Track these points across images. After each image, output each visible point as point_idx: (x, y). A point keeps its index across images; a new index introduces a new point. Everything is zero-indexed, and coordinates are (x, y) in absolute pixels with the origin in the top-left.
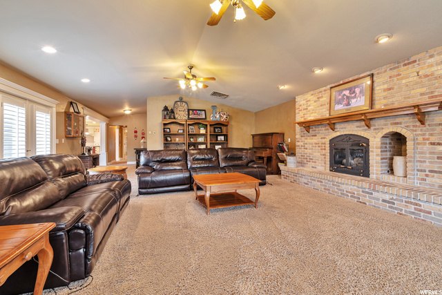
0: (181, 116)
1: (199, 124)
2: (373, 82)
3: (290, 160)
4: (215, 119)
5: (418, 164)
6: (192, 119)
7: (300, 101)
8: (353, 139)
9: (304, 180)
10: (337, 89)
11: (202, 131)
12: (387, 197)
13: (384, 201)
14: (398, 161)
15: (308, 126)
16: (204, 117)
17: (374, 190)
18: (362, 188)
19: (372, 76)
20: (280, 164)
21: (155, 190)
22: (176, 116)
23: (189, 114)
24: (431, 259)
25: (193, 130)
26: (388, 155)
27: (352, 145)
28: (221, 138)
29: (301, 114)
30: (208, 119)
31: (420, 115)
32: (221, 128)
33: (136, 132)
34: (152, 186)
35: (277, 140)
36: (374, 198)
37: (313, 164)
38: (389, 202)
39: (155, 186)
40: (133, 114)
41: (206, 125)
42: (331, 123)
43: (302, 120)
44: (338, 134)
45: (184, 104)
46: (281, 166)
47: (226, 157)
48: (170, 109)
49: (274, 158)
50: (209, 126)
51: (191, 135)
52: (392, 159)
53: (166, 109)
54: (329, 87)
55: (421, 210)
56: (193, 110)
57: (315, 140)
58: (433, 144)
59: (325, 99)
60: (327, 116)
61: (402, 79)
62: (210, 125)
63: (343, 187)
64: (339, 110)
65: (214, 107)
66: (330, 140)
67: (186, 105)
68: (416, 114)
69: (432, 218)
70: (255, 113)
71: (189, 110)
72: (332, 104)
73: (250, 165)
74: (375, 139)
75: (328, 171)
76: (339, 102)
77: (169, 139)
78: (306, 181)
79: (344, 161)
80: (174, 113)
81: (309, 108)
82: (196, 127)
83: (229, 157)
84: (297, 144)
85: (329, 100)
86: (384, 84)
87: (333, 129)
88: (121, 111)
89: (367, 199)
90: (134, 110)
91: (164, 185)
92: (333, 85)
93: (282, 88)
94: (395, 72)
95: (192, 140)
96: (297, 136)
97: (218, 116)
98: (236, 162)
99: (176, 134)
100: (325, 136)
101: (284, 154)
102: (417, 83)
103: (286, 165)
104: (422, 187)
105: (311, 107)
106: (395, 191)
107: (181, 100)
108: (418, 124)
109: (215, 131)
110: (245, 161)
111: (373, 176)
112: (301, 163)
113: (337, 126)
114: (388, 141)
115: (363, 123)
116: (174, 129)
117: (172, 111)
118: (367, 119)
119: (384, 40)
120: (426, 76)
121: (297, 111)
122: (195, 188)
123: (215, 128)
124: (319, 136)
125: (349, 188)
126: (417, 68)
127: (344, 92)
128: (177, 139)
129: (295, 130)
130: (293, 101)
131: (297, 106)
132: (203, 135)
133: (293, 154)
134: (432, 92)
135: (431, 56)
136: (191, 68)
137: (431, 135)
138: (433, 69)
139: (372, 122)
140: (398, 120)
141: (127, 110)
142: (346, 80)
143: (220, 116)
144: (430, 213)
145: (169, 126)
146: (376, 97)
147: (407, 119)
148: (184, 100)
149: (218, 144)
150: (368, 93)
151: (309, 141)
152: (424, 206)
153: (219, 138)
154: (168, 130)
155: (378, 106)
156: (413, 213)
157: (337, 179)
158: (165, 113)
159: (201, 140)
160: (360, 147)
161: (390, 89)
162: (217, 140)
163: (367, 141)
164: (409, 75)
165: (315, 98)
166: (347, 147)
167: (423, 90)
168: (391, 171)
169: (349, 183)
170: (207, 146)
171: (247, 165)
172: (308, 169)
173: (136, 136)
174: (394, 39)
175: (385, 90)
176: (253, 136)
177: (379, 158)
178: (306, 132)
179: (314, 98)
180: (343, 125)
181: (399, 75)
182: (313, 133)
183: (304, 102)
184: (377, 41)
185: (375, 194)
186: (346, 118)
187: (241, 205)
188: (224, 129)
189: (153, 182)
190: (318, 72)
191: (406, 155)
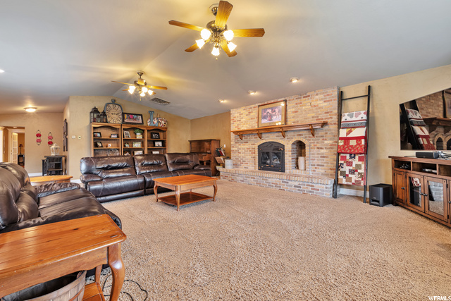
0: (114, 119)
1: (134, 129)
2: (286, 106)
3: (228, 162)
4: (152, 124)
5: (312, 161)
6: (127, 123)
7: (235, 113)
8: (274, 145)
9: (240, 178)
10: (263, 107)
11: (139, 136)
12: (297, 184)
13: (295, 186)
14: (301, 159)
15: (241, 134)
16: (141, 122)
17: (289, 180)
18: (282, 179)
19: (286, 101)
20: (218, 167)
21: (108, 198)
22: (109, 120)
23: (123, 119)
24: (322, 212)
25: (129, 135)
26: (295, 156)
27: (274, 150)
28: (159, 144)
29: (236, 124)
30: (145, 125)
31: (312, 131)
32: (158, 134)
33: (39, 135)
34: (104, 194)
35: (214, 146)
36: (289, 186)
37: (246, 165)
38: (298, 187)
39: (107, 194)
40: (39, 113)
41: (143, 130)
42: (259, 132)
43: (236, 129)
44: (264, 141)
45: (117, 106)
46: (219, 168)
47: (174, 162)
48: (101, 111)
49: (212, 161)
50: (146, 132)
51: (126, 141)
52: (297, 159)
53: (95, 110)
54: (257, 105)
55: (314, 189)
56: (128, 114)
57: (246, 146)
58: (318, 148)
59: (254, 114)
60: (256, 127)
61: (303, 106)
62: (148, 130)
63: (270, 180)
64: (264, 123)
65: (151, 112)
66: (259, 146)
67: (120, 108)
68: (311, 129)
69: (319, 193)
70: (191, 121)
71: (123, 114)
72: (260, 119)
73: (195, 168)
74: (288, 145)
75: (257, 170)
76: (264, 117)
77: (100, 145)
78: (242, 179)
79: (268, 162)
80: (106, 116)
81: (242, 120)
82: (132, 132)
83: (177, 162)
84: (232, 149)
85: (257, 115)
86: (293, 108)
87: (260, 138)
88: (21, 109)
89: (285, 187)
90: (40, 108)
91: (117, 192)
92: (260, 104)
93: (222, 102)
94: (299, 101)
95: (127, 145)
96: (232, 143)
97: (156, 122)
98: (182, 165)
99: (107, 140)
100: (254, 143)
101: (222, 158)
102: (310, 110)
103: (224, 167)
104: (314, 175)
105: (243, 119)
106: (300, 179)
107: (114, 102)
108: (311, 136)
109: (152, 137)
110: (191, 164)
111: (287, 171)
112: (235, 165)
113: (263, 135)
114: (295, 147)
115: (281, 134)
116: (106, 133)
117: (104, 114)
118: (283, 131)
119: (295, 81)
120: (315, 106)
121: (232, 122)
122: (155, 191)
123: (152, 134)
124: (250, 143)
125: (274, 181)
126: (310, 101)
127: (268, 111)
128: (110, 145)
129: (230, 138)
130: (229, 113)
131: (232, 118)
132: (139, 140)
133: (229, 158)
134: (318, 117)
135: (317, 95)
136: (141, 74)
137: (317, 143)
138: (318, 102)
139: (286, 134)
140: (301, 133)
141: (30, 108)
142: (269, 102)
143: (158, 122)
144: (318, 190)
145: (98, 130)
146: (289, 116)
147: (305, 132)
148: (117, 102)
149: (156, 150)
150: (284, 113)
151: (242, 146)
152: (316, 186)
153: (157, 144)
154: (99, 135)
155: (290, 123)
156: (310, 192)
157: (265, 175)
158: (95, 115)
159: (137, 145)
160: (278, 151)
161: (296, 112)
162: (154, 145)
163: (283, 146)
164: (306, 104)
165: (247, 113)
166: (270, 150)
167: (313, 115)
168: (297, 167)
169: (273, 177)
170: (143, 152)
171: (193, 168)
172: (241, 169)
173: (39, 141)
174: (300, 81)
175: (293, 112)
176: (191, 142)
177: (290, 158)
178: (239, 139)
179: (245, 112)
180: (267, 135)
181: (301, 103)
182: (246, 140)
183: (238, 115)
184: (291, 81)
185: (290, 183)
186: (269, 130)
187: (201, 201)
188: (161, 134)
189: (105, 190)
190: (252, 94)
191: (305, 156)
